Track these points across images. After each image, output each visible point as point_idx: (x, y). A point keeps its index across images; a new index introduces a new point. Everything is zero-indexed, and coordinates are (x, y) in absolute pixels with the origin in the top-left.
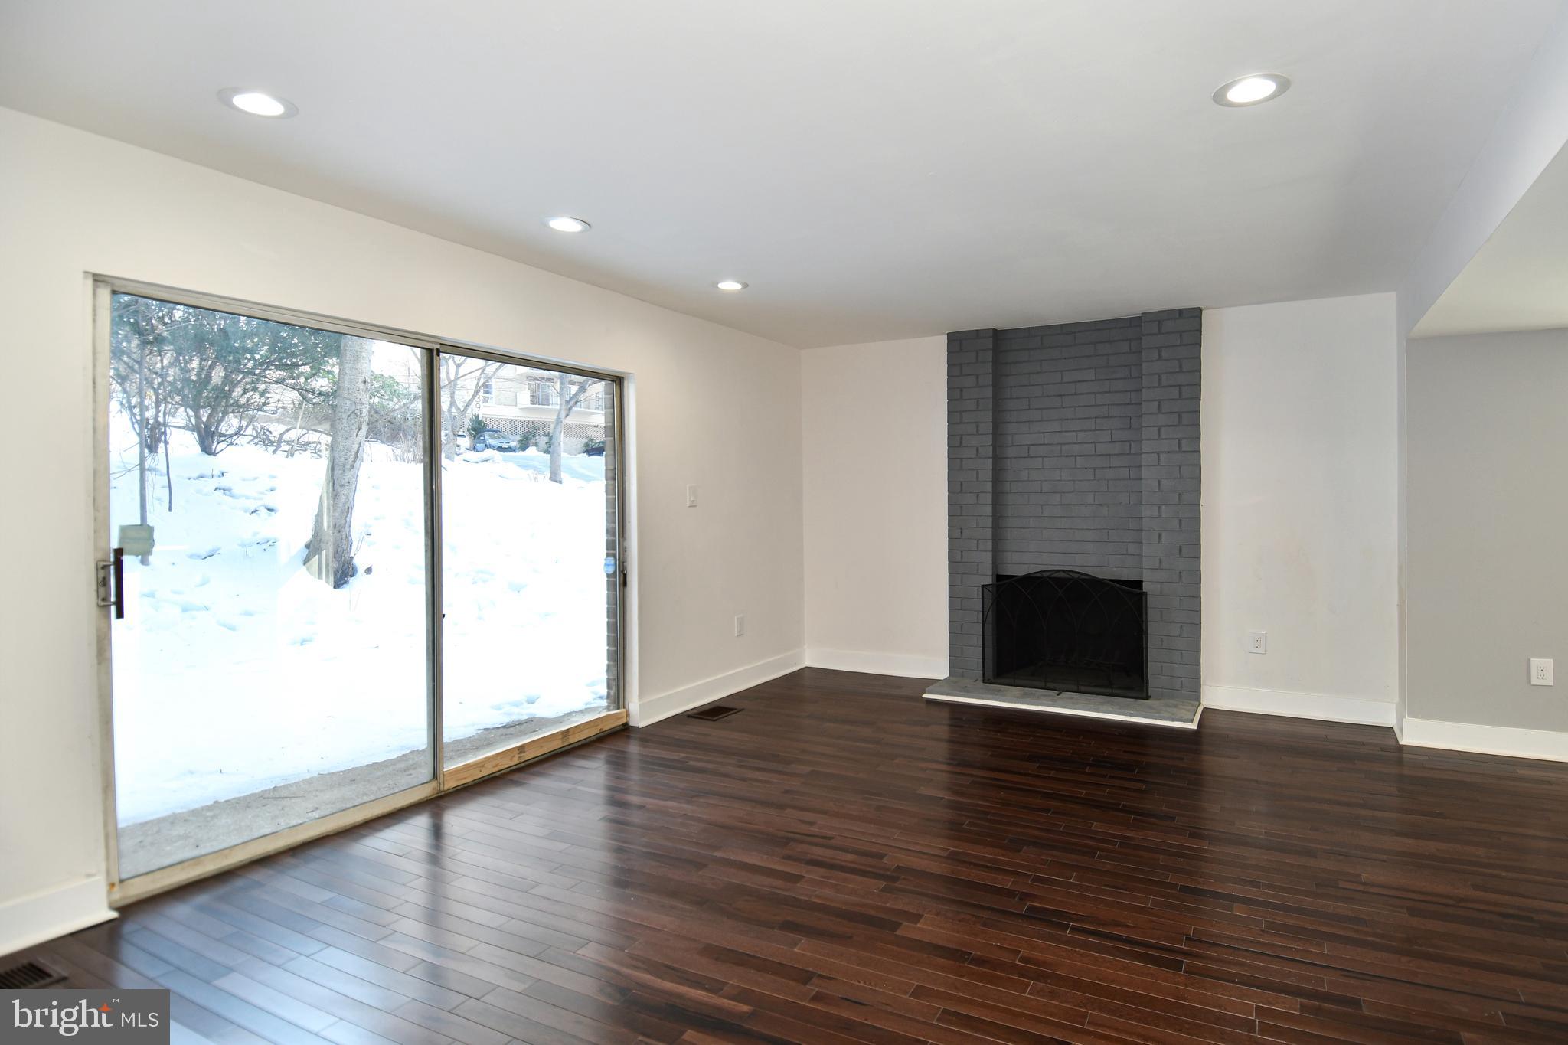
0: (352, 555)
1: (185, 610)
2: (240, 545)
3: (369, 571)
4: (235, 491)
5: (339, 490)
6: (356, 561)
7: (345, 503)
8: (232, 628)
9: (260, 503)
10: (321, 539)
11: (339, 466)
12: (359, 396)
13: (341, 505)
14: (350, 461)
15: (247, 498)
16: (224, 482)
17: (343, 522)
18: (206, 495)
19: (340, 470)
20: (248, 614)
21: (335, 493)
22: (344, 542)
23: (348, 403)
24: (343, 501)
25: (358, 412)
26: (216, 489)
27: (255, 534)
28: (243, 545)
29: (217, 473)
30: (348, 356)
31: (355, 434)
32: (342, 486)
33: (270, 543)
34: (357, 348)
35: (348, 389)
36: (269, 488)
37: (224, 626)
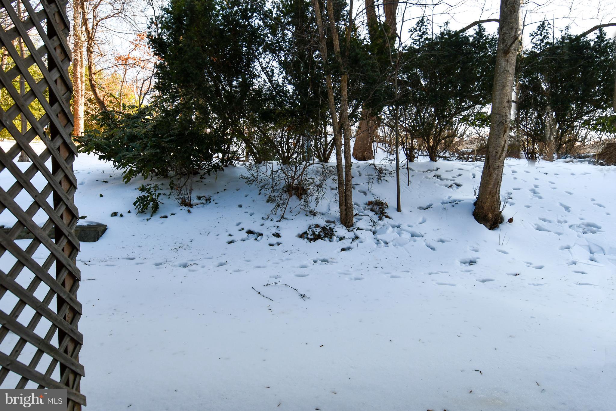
0: (501, 210)
1: (412, 236)
2: (441, 203)
3: (511, 220)
4: (442, 177)
5: (493, 171)
6: (503, 213)
7: (496, 179)
8: (433, 249)
9: (452, 182)
10: (482, 201)
11: (492, 156)
12: (504, 111)
13: (493, 180)
14: (499, 153)
15: (447, 180)
16: (438, 173)
17: (495, 191)
18: (429, 179)
19: (493, 159)
20: (442, 241)
21: (490, 173)
22: (495, 202)
23: (498, 116)
24: (495, 178)
25: (504, 121)
26: (434, 176)
27: (450, 197)
28: (443, 203)
29: (435, 168)
30: (498, 87)
31: (502, 136)
32: (494, 169)
33: (456, 202)
34: (504, 81)
35: (498, 108)
36: (458, 174)
37: (429, 247)
